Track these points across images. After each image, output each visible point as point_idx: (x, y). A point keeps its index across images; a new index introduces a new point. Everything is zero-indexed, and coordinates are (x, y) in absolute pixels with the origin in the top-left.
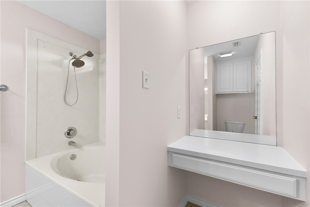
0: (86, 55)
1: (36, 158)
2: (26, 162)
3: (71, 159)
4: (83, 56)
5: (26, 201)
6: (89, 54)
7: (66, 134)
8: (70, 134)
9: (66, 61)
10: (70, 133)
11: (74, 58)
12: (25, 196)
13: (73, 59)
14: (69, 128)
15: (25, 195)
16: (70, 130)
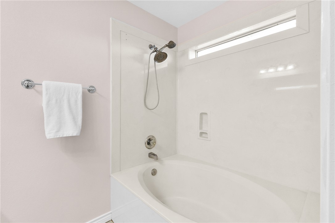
0: (167, 46)
1: (120, 171)
2: (111, 175)
3: (152, 175)
4: (164, 47)
5: (111, 220)
6: (171, 45)
7: (147, 143)
8: (150, 144)
9: (146, 56)
10: (149, 142)
11: (156, 51)
12: (111, 215)
13: (153, 52)
14: (149, 136)
15: (111, 213)
16: (150, 140)
